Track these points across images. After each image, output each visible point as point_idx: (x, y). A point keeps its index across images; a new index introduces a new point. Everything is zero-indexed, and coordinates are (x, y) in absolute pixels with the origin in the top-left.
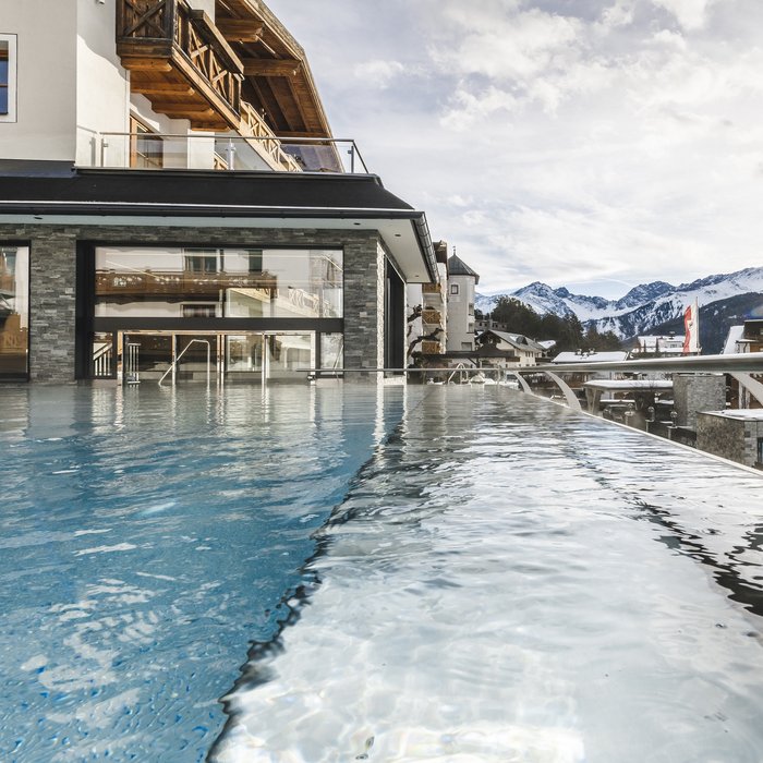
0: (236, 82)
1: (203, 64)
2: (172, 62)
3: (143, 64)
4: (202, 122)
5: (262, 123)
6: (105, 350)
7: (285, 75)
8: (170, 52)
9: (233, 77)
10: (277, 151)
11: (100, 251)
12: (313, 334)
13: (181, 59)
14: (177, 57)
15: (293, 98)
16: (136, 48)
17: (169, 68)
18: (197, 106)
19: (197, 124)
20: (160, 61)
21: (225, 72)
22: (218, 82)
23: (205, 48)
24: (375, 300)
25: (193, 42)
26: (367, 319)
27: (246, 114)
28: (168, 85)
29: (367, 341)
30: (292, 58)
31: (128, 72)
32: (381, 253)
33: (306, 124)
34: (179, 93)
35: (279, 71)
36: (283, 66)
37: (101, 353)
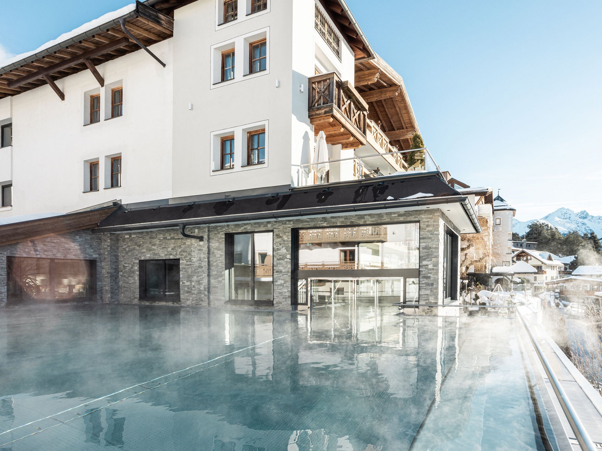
0: (364, 116)
1: (348, 112)
2: (333, 116)
3: (320, 120)
4: (348, 144)
5: (380, 131)
6: (303, 284)
7: (392, 97)
8: (331, 110)
9: (363, 113)
10: (387, 146)
11: (301, 232)
12: (402, 279)
13: (337, 113)
14: (336, 113)
15: (396, 110)
16: (317, 112)
17: (331, 120)
18: (345, 136)
19: (346, 146)
20: (328, 117)
21: (359, 112)
22: (356, 119)
23: (349, 101)
24: (437, 257)
25: (343, 100)
26: (433, 269)
27: (370, 127)
28: (331, 128)
29: (432, 284)
30: (395, 85)
31: (314, 126)
32: (442, 223)
33: (403, 125)
34: (336, 132)
35: (388, 95)
36: (390, 91)
37: (302, 286)
